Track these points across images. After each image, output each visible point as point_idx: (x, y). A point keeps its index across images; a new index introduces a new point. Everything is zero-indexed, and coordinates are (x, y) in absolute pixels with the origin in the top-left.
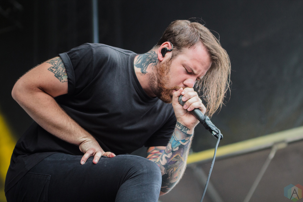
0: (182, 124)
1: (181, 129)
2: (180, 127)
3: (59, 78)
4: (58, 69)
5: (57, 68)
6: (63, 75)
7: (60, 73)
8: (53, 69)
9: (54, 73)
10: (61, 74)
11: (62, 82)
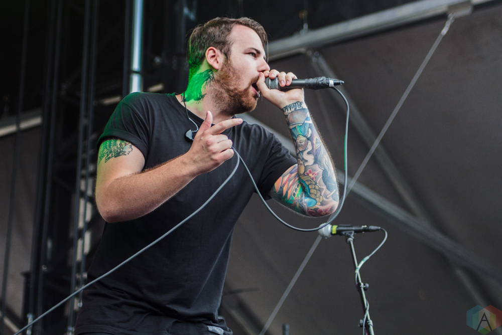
0: (291, 103)
1: (295, 109)
2: (292, 109)
3: (121, 154)
4: (113, 151)
5: (111, 152)
6: (122, 149)
7: (117, 151)
8: (109, 156)
9: (112, 157)
10: (119, 150)
11: (127, 154)
